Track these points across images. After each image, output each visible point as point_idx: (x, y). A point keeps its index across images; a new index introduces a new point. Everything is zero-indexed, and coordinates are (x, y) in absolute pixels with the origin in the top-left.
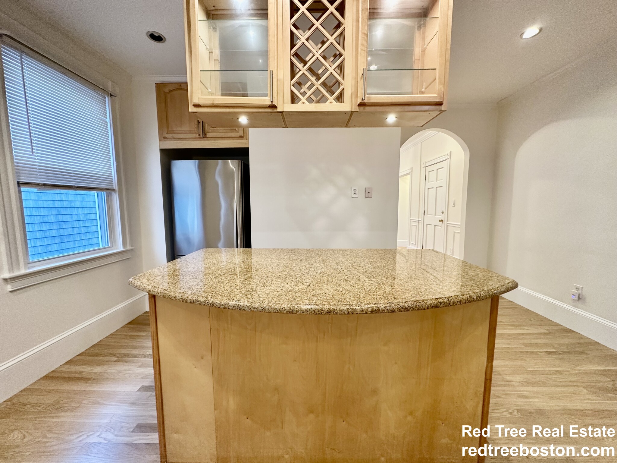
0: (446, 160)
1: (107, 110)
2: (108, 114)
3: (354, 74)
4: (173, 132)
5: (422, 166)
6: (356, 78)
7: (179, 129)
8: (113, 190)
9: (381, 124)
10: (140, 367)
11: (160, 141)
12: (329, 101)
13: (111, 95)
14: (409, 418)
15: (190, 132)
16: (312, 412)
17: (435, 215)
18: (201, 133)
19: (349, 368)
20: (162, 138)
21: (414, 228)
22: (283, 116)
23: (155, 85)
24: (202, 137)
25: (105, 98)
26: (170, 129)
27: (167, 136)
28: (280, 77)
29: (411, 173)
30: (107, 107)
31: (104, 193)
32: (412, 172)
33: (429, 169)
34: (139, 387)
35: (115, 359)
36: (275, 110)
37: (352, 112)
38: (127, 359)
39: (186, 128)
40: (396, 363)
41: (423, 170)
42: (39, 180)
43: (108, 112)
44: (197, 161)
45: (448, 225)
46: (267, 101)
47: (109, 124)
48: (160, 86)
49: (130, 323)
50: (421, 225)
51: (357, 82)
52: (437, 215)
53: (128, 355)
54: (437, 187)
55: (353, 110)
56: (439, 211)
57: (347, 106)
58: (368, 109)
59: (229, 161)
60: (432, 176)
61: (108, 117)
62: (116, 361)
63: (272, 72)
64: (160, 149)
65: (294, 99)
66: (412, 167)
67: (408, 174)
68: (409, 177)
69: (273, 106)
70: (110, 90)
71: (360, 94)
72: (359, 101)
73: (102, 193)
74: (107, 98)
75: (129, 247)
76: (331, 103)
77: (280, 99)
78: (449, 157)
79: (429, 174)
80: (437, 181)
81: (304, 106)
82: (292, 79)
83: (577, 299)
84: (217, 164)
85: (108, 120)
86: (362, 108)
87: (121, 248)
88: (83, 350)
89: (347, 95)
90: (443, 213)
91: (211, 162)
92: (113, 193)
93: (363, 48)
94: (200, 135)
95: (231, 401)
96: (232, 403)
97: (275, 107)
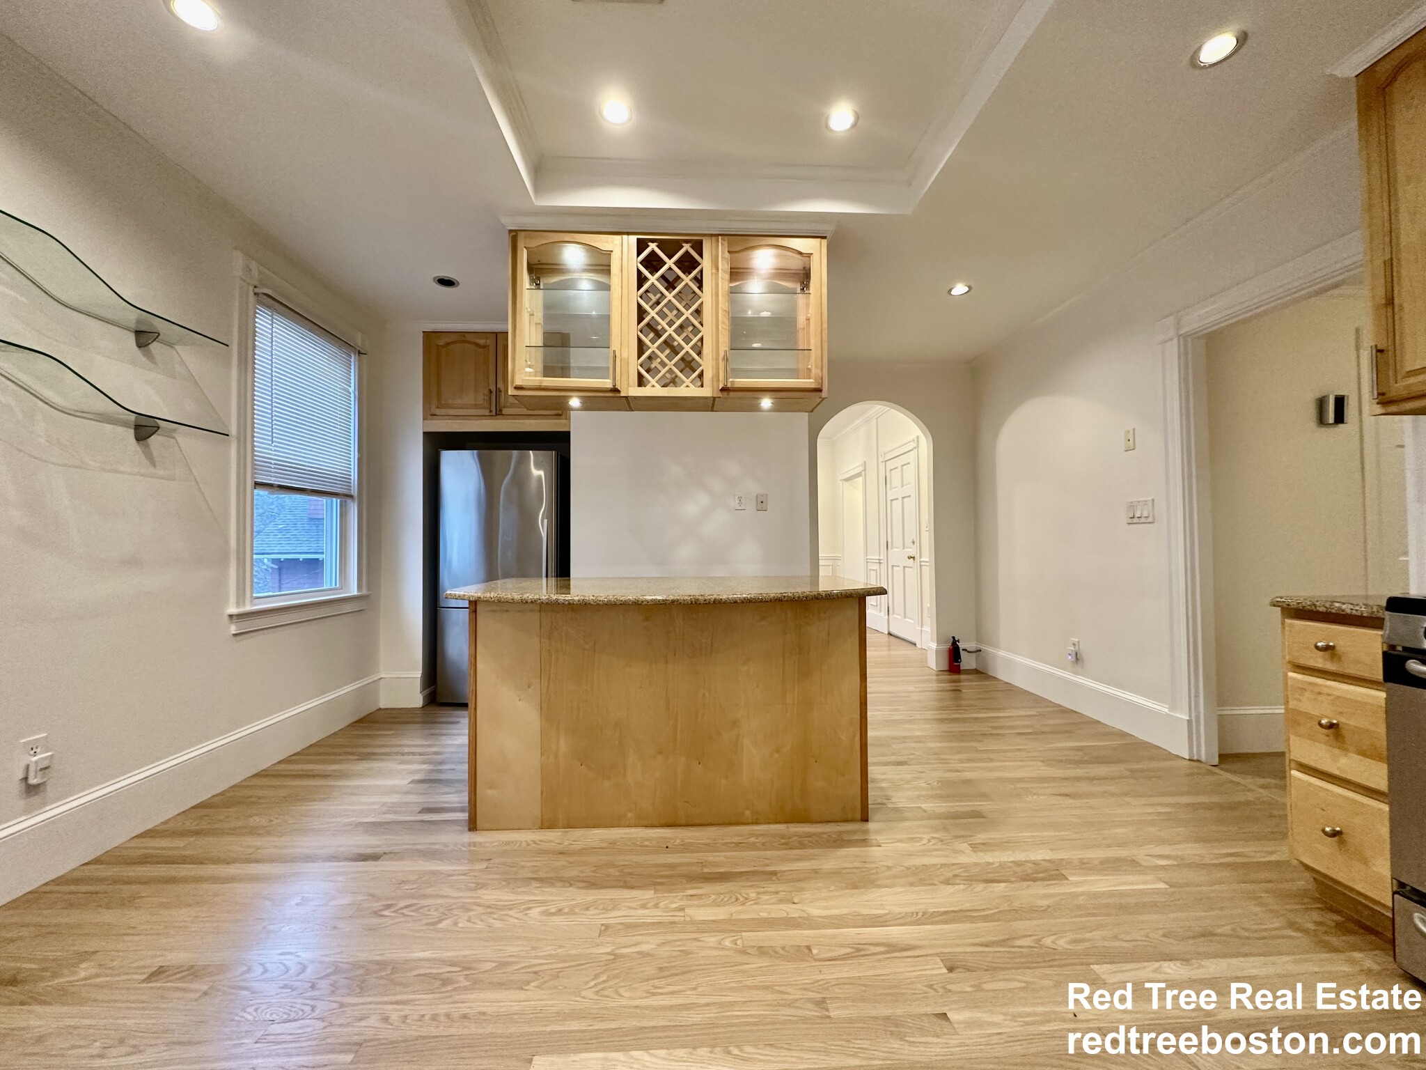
0: (912, 450)
1: (352, 374)
2: (352, 381)
3: (714, 355)
4: (447, 406)
5: (881, 459)
6: (717, 359)
7: (458, 402)
8: (351, 496)
9: (755, 408)
10: (399, 764)
11: (424, 419)
12: (685, 385)
13: (360, 353)
14: (776, 755)
15: (476, 406)
16: (661, 753)
17: (904, 548)
18: (494, 409)
19: (704, 694)
20: (429, 414)
21: (873, 574)
22: (629, 403)
23: (422, 334)
24: (494, 414)
25: (350, 356)
26: (443, 402)
27: (438, 412)
28: (625, 355)
29: (863, 473)
30: (352, 371)
31: (336, 502)
32: (865, 470)
33: (890, 465)
34: (410, 780)
35: (357, 757)
36: (618, 395)
37: (714, 398)
38: (374, 757)
39: (469, 399)
40: (757, 687)
41: (882, 466)
42: (273, 479)
43: (352, 378)
44: (475, 451)
45: (922, 564)
46: (607, 383)
47: (352, 395)
48: (429, 336)
49: (357, 722)
50: (884, 566)
51: (718, 365)
52: (907, 548)
53: (374, 754)
54: (903, 498)
55: (715, 396)
56: (908, 542)
57: (706, 392)
58: (732, 394)
59: (531, 452)
60: (895, 478)
61: (352, 385)
62: (358, 759)
63: (614, 351)
64: (424, 433)
65: (641, 382)
66: (865, 462)
67: (859, 475)
68: (860, 479)
69: (615, 390)
70: (359, 344)
71: (721, 378)
72: (721, 386)
73: (332, 502)
74: (353, 357)
75: (364, 592)
76: (687, 386)
77: (624, 380)
78: (914, 445)
79: (891, 473)
80: (902, 486)
81: (653, 389)
82: (639, 358)
83: (1074, 659)
84: (510, 457)
85: (351, 390)
86: (725, 394)
87: (354, 591)
88: (299, 750)
89: (708, 377)
90: (914, 542)
91: (499, 455)
92: (349, 501)
93: (724, 327)
94: (491, 411)
95: (562, 742)
96: (564, 745)
97: (618, 391)
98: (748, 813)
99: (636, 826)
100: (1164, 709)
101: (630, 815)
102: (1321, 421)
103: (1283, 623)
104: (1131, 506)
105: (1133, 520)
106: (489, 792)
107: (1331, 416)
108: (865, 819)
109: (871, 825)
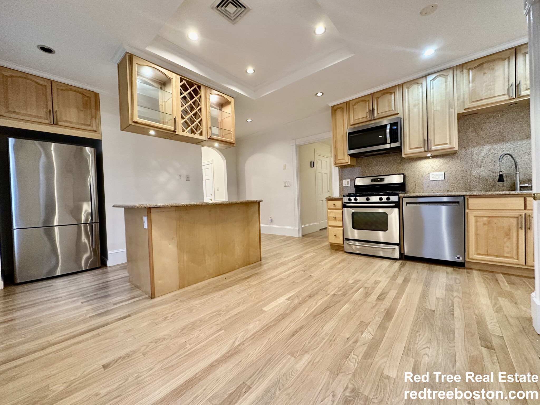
0: (210, 164)
3: (206, 126)
4: (14, 113)
6: (207, 128)
7: (24, 112)
12: (196, 134)
15: (38, 117)
18: (52, 121)
24: (53, 124)
26: (11, 110)
27: (6, 115)
28: (178, 119)
46: (172, 128)
51: (207, 130)
54: (206, 180)
55: (206, 140)
56: (209, 195)
57: (204, 138)
63: (175, 117)
65: (183, 130)
71: (209, 134)
72: (209, 137)
78: (211, 162)
81: (187, 134)
82: (182, 121)
83: (271, 221)
89: (204, 132)
93: (209, 118)
94: (50, 122)
95: (185, 257)
96: (186, 257)
97: (176, 132)
98: (237, 266)
99: (209, 279)
100: (293, 228)
101: (207, 276)
102: (311, 167)
103: (327, 202)
104: (285, 183)
105: (286, 186)
106: (160, 282)
107: (312, 166)
108: (261, 260)
109: (262, 261)
